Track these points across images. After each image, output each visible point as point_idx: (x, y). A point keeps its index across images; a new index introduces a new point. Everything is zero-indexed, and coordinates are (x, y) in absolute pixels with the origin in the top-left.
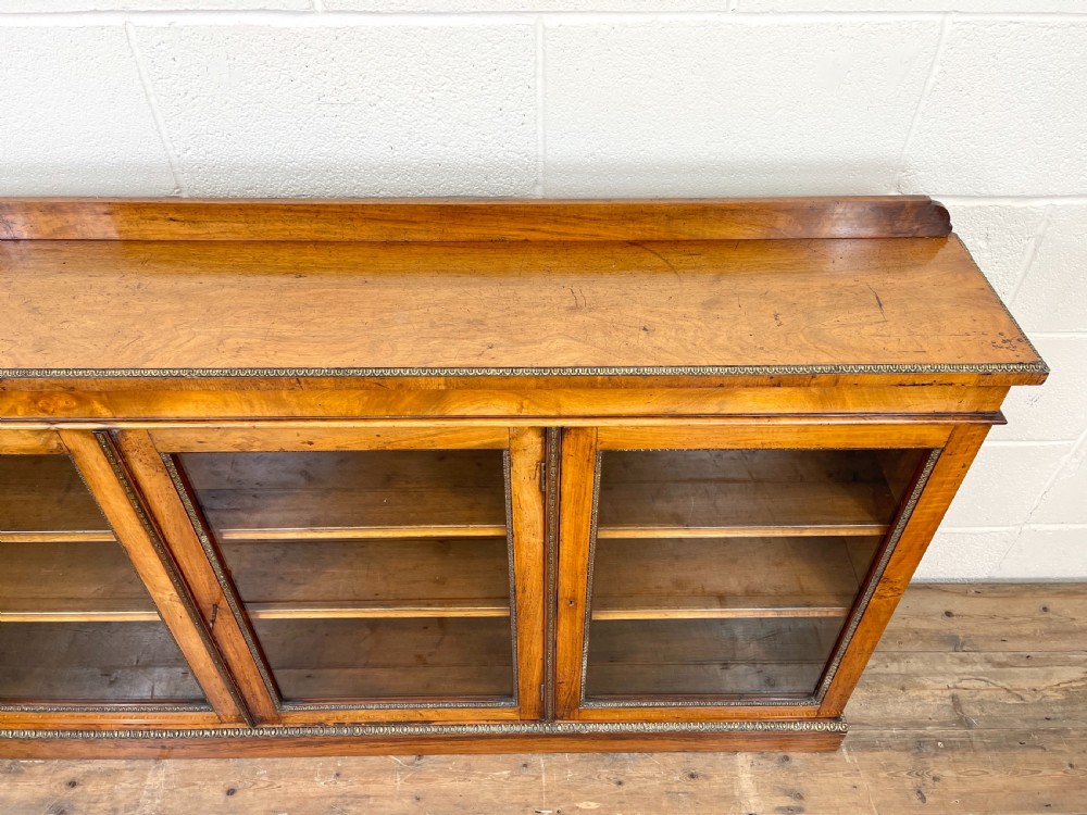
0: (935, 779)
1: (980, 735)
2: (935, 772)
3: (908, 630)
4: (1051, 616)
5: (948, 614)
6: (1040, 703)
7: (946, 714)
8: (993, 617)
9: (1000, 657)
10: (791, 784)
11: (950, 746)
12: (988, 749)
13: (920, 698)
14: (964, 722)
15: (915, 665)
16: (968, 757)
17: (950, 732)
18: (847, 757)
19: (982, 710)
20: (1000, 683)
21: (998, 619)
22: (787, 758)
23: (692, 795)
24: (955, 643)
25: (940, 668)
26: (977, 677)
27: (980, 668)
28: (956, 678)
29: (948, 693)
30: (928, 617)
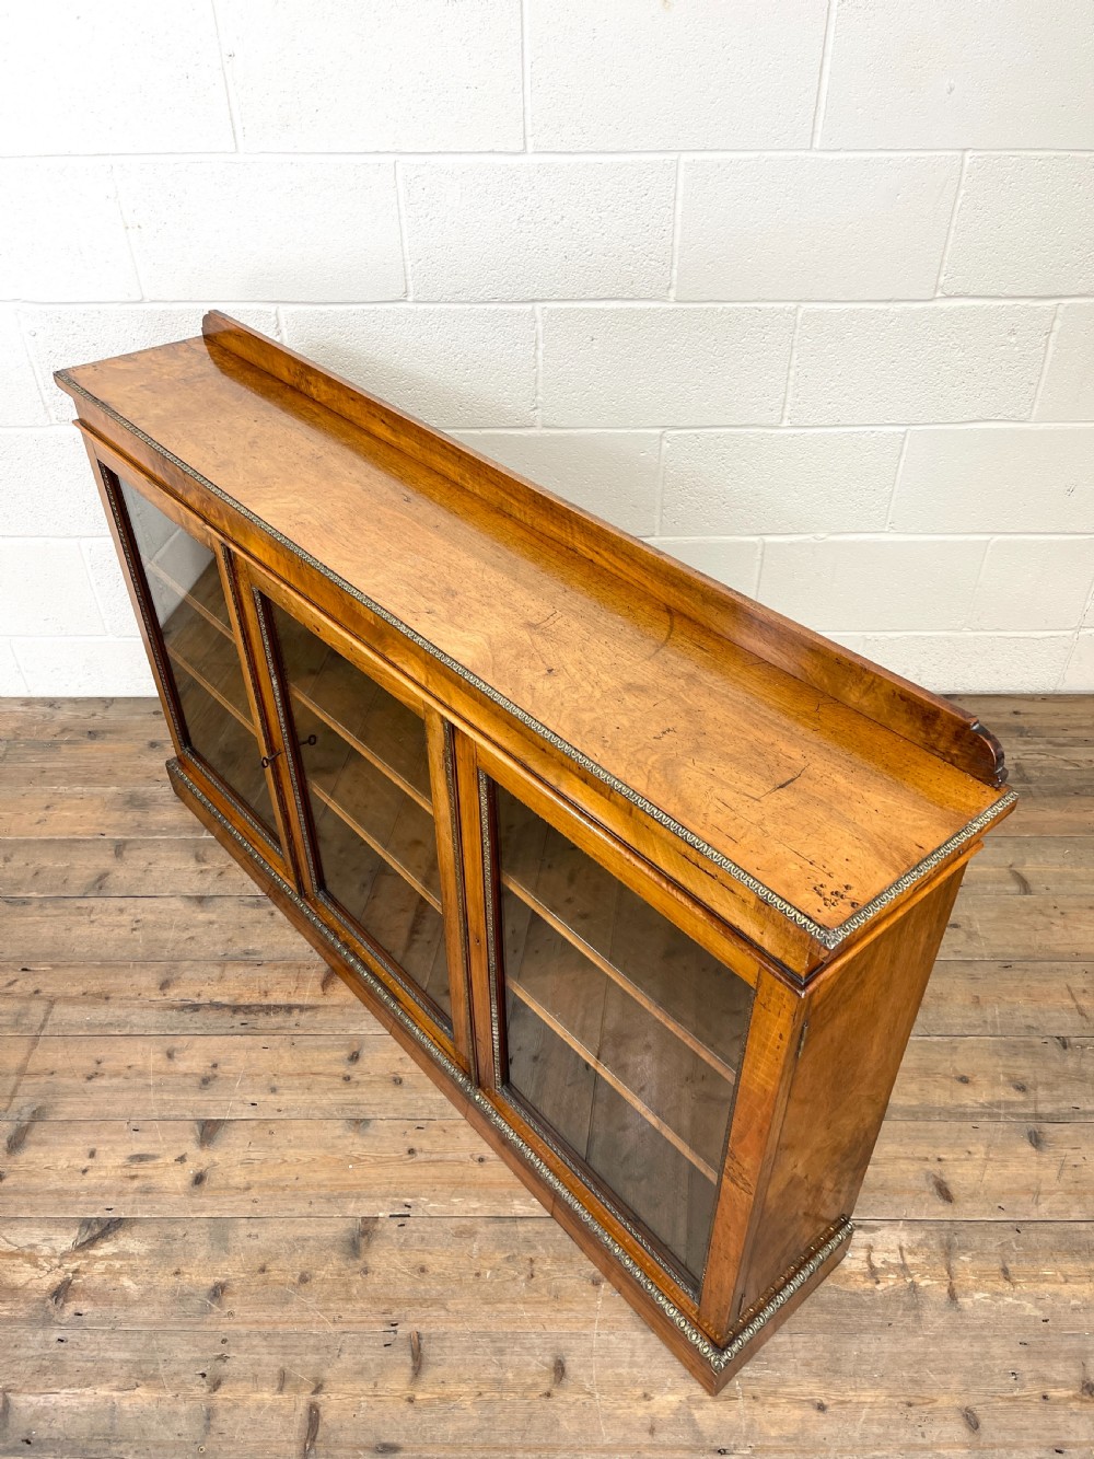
1: (1039, 788)
5: (1016, 713)
8: (1055, 714)
9: (1061, 740)
12: (1045, 797)
16: (1027, 800)
19: (1042, 773)
20: (1059, 756)
21: (1060, 716)
24: (1020, 732)
26: (1039, 752)
27: (1042, 747)
28: (1019, 754)
30: (997, 715)
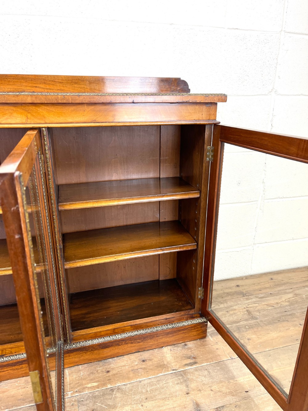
0: (248, 339)
1: (262, 321)
2: (248, 337)
3: (224, 293)
4: (274, 280)
5: (238, 286)
6: (280, 307)
7: (246, 317)
8: (254, 284)
9: (261, 295)
10: (189, 353)
11: (251, 327)
12: (266, 325)
13: (234, 314)
14: (253, 318)
15: (229, 303)
16: (259, 329)
17: (250, 322)
18: (211, 339)
19: (260, 313)
20: (263, 303)
21: (256, 285)
22: (186, 345)
23: (144, 369)
24: (243, 294)
25: (240, 303)
26: (255, 303)
27: (254, 300)
28: (246, 305)
29: (245, 310)
30: (230, 288)
